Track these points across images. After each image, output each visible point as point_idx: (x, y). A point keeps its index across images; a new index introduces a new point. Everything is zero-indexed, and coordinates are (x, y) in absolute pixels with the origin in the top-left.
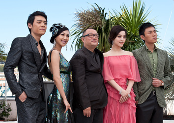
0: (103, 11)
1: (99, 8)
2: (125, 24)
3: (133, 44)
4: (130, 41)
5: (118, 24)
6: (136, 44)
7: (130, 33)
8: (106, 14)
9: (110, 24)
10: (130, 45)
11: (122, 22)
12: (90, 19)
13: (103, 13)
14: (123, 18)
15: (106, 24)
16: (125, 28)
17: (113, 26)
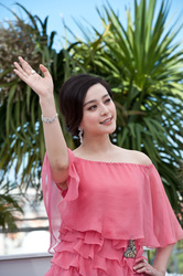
0: (44, 26)
1: (31, 17)
2: (114, 62)
3: (139, 119)
4: (132, 113)
5: (92, 64)
6: (147, 120)
7: (130, 87)
8: (53, 34)
9: (67, 64)
10: (131, 126)
11: (105, 55)
12: (5, 54)
13: (44, 32)
14: (107, 44)
15: (55, 65)
16: (116, 75)
17: (77, 69)
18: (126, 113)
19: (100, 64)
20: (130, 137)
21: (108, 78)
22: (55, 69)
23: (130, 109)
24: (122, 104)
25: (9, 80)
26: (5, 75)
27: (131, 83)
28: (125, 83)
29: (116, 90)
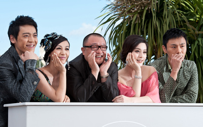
4: (200, 32)
5: (179, 5)
7: (200, 18)
9: (166, 4)
10: (200, 39)
15: (159, 4)
16: (192, 11)
17: (171, 7)
18: (197, 32)
19: (184, 5)
20: (198, 46)
21: (188, 13)
22: (159, 6)
23: (199, 30)
24: (195, 27)
25: (133, 11)
26: (131, 9)
27: (201, 16)
28: (197, 16)
29: (192, 20)
